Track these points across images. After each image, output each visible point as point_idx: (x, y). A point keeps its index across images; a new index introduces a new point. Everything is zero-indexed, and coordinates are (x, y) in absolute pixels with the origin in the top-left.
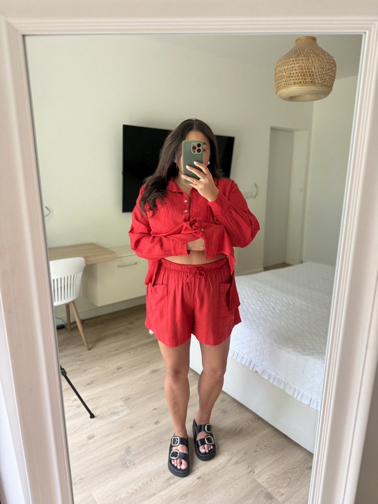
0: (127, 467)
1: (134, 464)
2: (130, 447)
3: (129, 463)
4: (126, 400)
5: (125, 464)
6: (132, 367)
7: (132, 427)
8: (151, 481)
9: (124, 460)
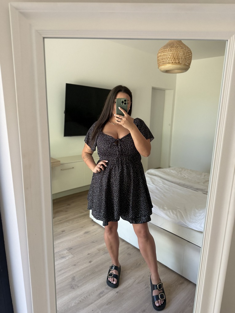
0: (73, 288)
1: (78, 287)
2: (74, 277)
3: (75, 286)
4: (70, 249)
5: (73, 287)
6: (71, 230)
7: (75, 265)
8: (89, 295)
9: (72, 284)
